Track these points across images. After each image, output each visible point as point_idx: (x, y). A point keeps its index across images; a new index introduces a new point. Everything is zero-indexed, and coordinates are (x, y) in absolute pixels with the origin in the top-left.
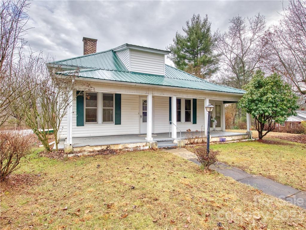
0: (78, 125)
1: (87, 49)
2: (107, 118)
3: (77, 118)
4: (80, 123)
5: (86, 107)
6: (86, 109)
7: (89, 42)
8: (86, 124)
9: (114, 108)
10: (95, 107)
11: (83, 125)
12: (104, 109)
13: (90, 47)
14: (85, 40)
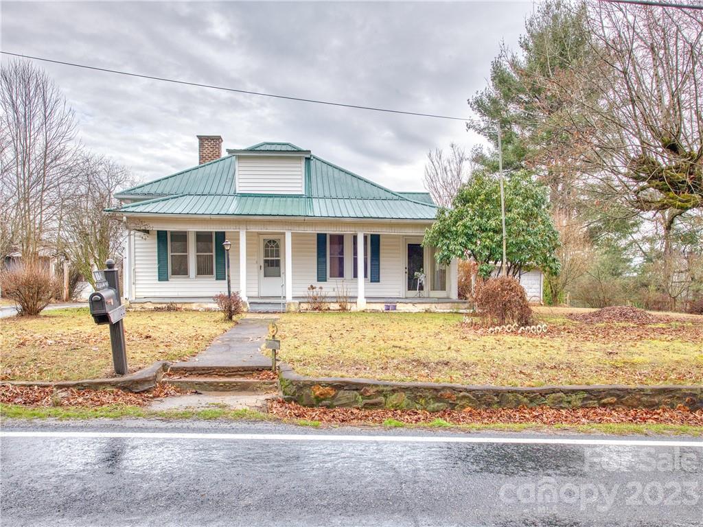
0: (159, 280)
1: (204, 155)
2: (203, 270)
3: (159, 268)
4: (163, 277)
5: (172, 252)
6: (172, 256)
7: (207, 142)
8: (172, 278)
9: (214, 254)
10: (184, 252)
11: (168, 280)
12: (197, 256)
13: (209, 151)
14: (202, 139)
